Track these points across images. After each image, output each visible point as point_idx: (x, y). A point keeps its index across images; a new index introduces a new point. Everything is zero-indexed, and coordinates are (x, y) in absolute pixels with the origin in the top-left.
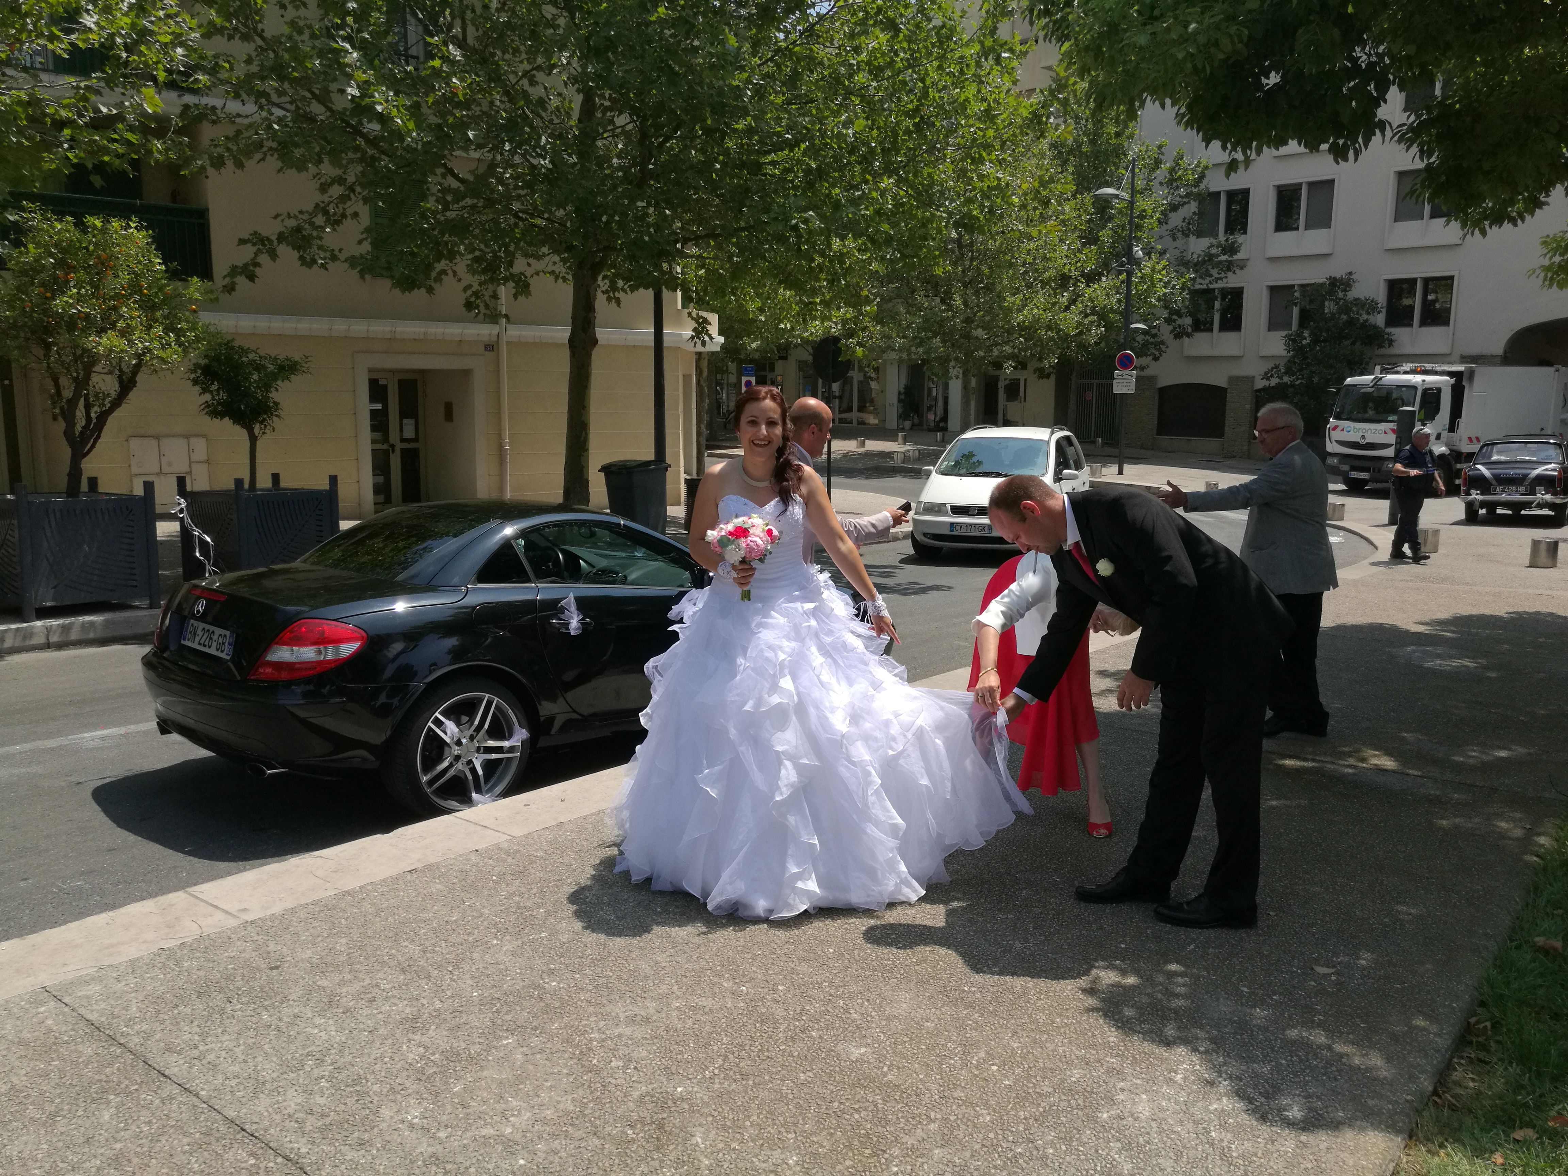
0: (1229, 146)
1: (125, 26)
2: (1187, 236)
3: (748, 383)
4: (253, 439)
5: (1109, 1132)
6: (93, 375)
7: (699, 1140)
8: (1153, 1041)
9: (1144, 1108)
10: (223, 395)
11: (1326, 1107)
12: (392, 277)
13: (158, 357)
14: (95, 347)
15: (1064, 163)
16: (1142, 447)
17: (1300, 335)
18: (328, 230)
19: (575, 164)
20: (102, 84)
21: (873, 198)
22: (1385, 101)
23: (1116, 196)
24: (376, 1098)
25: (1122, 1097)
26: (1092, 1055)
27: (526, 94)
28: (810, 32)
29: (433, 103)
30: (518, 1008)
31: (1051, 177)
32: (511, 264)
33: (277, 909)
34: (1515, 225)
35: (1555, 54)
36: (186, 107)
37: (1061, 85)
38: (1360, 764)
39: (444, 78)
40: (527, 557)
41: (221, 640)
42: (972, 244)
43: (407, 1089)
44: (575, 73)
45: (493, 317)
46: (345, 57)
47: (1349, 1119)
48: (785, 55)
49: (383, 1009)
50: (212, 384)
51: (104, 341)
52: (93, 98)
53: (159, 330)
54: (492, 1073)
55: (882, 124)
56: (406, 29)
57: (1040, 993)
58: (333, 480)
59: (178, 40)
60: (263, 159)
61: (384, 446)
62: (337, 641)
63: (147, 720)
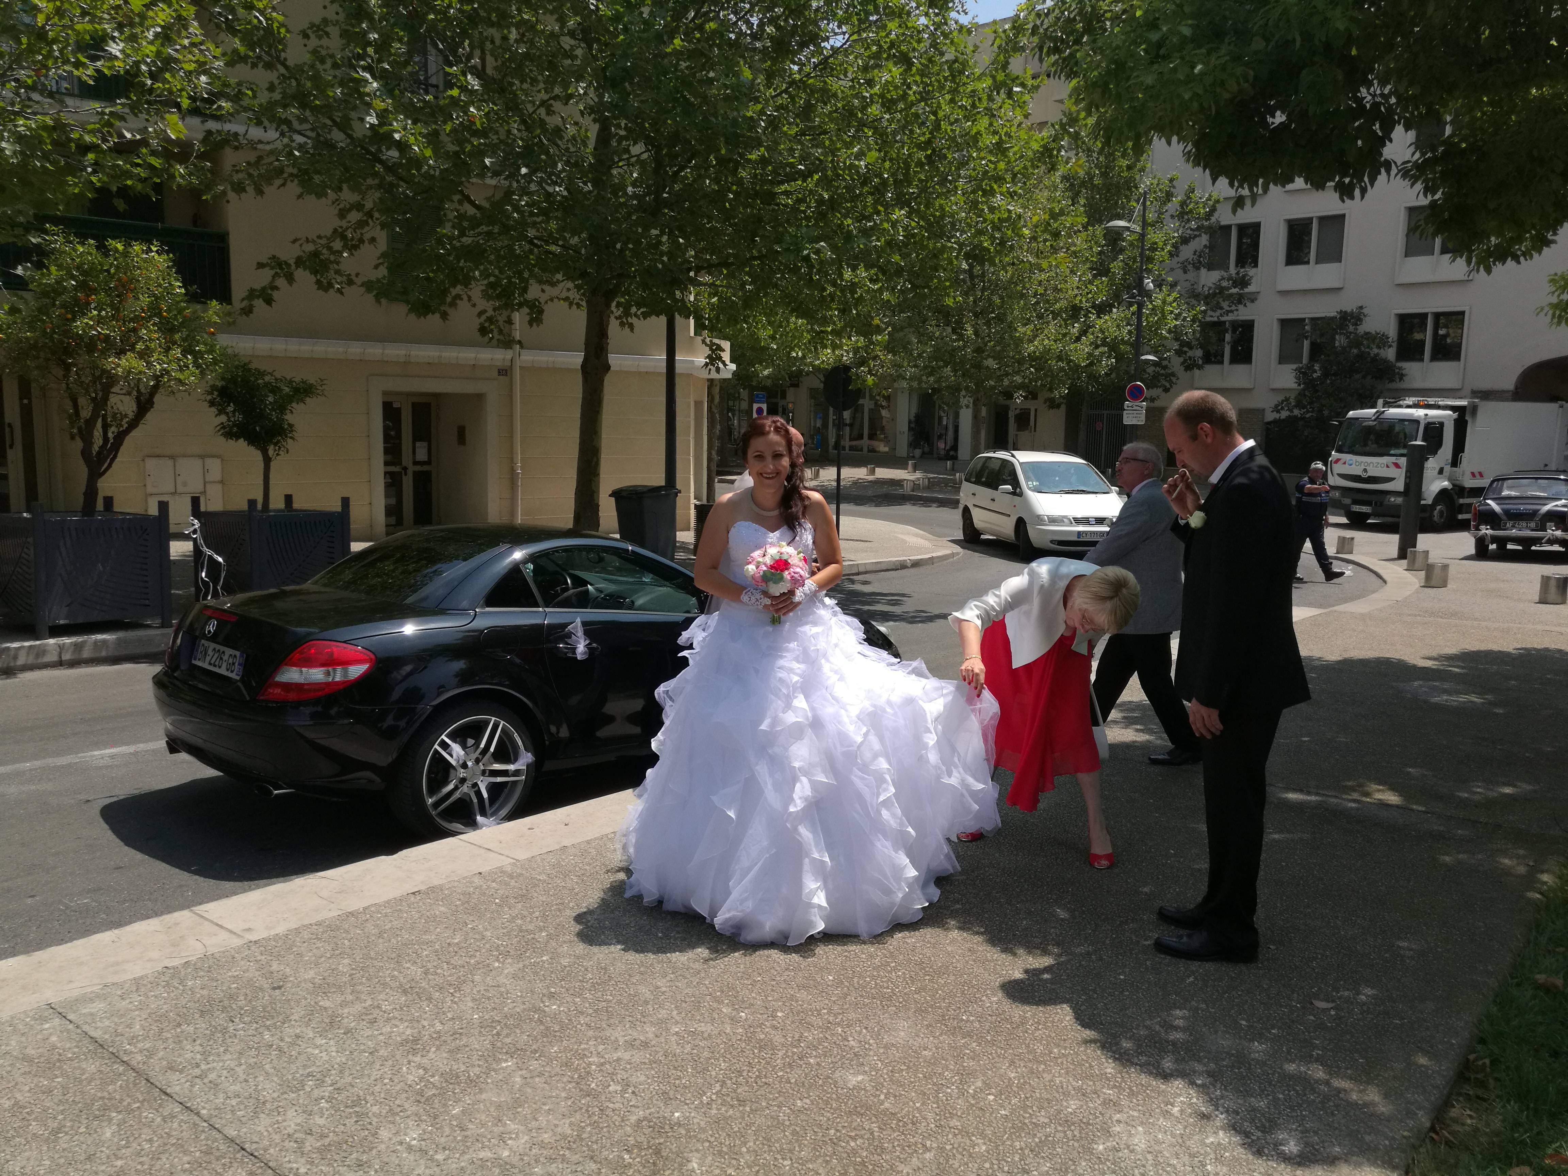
0: (1236, 184)
1: (150, 54)
2: (1198, 268)
3: (760, 410)
4: (267, 460)
5: (1105, 1164)
6: (111, 395)
7: (696, 1166)
8: (1151, 1073)
9: (1140, 1140)
10: (239, 417)
11: (1323, 1142)
12: (407, 302)
13: (176, 379)
14: (114, 369)
15: (1077, 194)
17: (1310, 368)
18: (345, 255)
19: (590, 192)
20: (127, 110)
21: (884, 229)
22: (1391, 141)
23: (1128, 229)
24: (375, 1120)
25: (1118, 1129)
26: (1089, 1086)
27: (542, 123)
28: (824, 65)
29: (451, 131)
30: (518, 1031)
31: (1061, 210)
32: (525, 290)
33: (281, 929)
34: (1519, 263)
35: (1562, 94)
36: (209, 133)
37: (1073, 120)
38: (1364, 799)
39: (462, 107)
40: (535, 581)
41: (231, 661)
42: (982, 275)
43: (405, 1110)
44: (592, 103)
45: (507, 343)
46: (365, 87)
47: (1346, 1154)
48: (799, 88)
49: (384, 1030)
50: (229, 405)
51: (123, 362)
52: (117, 123)
53: (177, 352)
54: (491, 1096)
55: (894, 156)
56: (426, 59)
57: (1038, 1023)
58: (346, 502)
59: (202, 68)
60: (283, 185)
61: (397, 469)
62: (345, 663)
63: (157, 739)
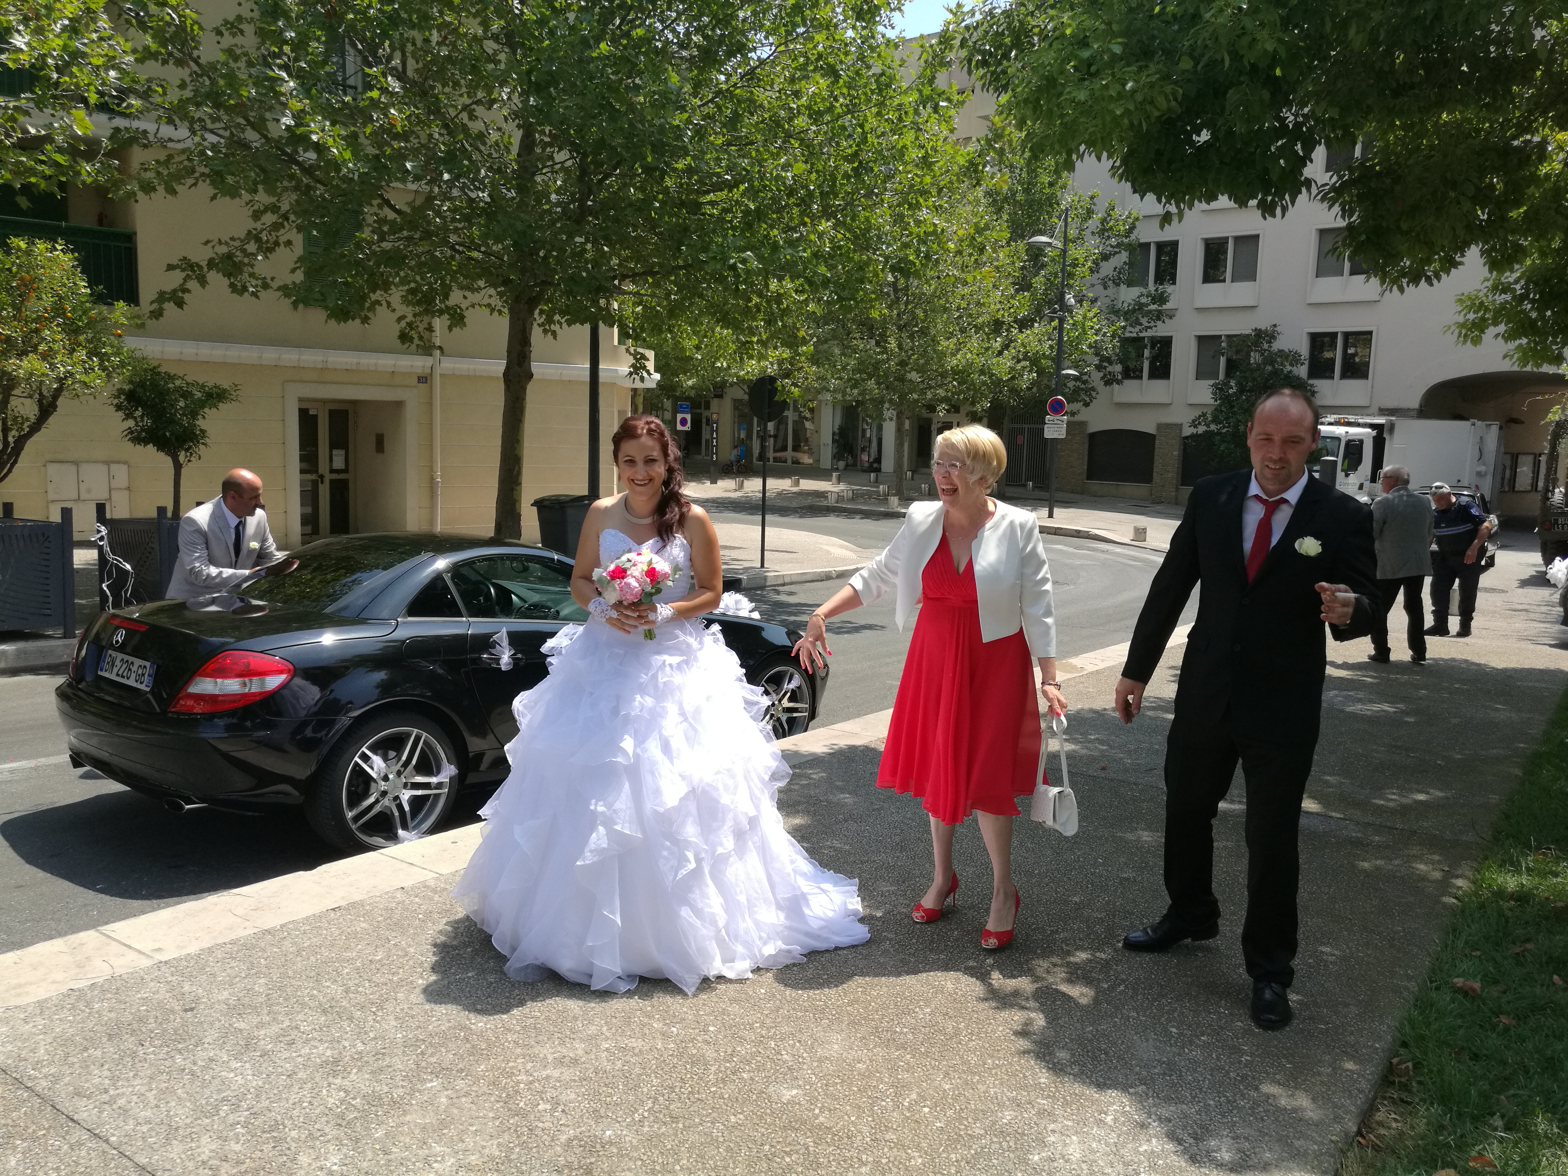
0: (1164, 200)
1: (57, 48)
2: (1118, 285)
3: (684, 421)
4: (178, 467)
6: (12, 398)
8: (1084, 1083)
9: (1075, 1151)
10: (147, 421)
11: (1254, 1148)
12: (326, 308)
13: (80, 382)
14: (15, 370)
15: (999, 210)
16: (1072, 492)
17: (1226, 384)
18: (260, 257)
19: (513, 198)
20: (32, 105)
21: (811, 241)
22: (1311, 161)
23: (1050, 244)
24: (294, 1145)
25: (1052, 1139)
26: (1023, 1096)
27: (465, 128)
28: (751, 76)
29: (370, 134)
30: (443, 1050)
31: (986, 225)
32: (446, 297)
33: (193, 949)
34: (1431, 285)
35: (1472, 119)
36: (117, 130)
37: (998, 136)
39: (382, 109)
40: (457, 591)
41: (140, 672)
42: (907, 288)
43: (326, 1134)
44: (516, 108)
45: (427, 349)
46: (281, 85)
47: (1276, 1160)
48: (726, 97)
49: (303, 1051)
50: (137, 409)
51: (25, 363)
52: (21, 118)
53: (82, 354)
54: (415, 1118)
55: (821, 168)
56: (344, 60)
57: (972, 1034)
59: (111, 62)
60: (195, 185)
61: (313, 477)
62: (262, 674)
63: (59, 753)
